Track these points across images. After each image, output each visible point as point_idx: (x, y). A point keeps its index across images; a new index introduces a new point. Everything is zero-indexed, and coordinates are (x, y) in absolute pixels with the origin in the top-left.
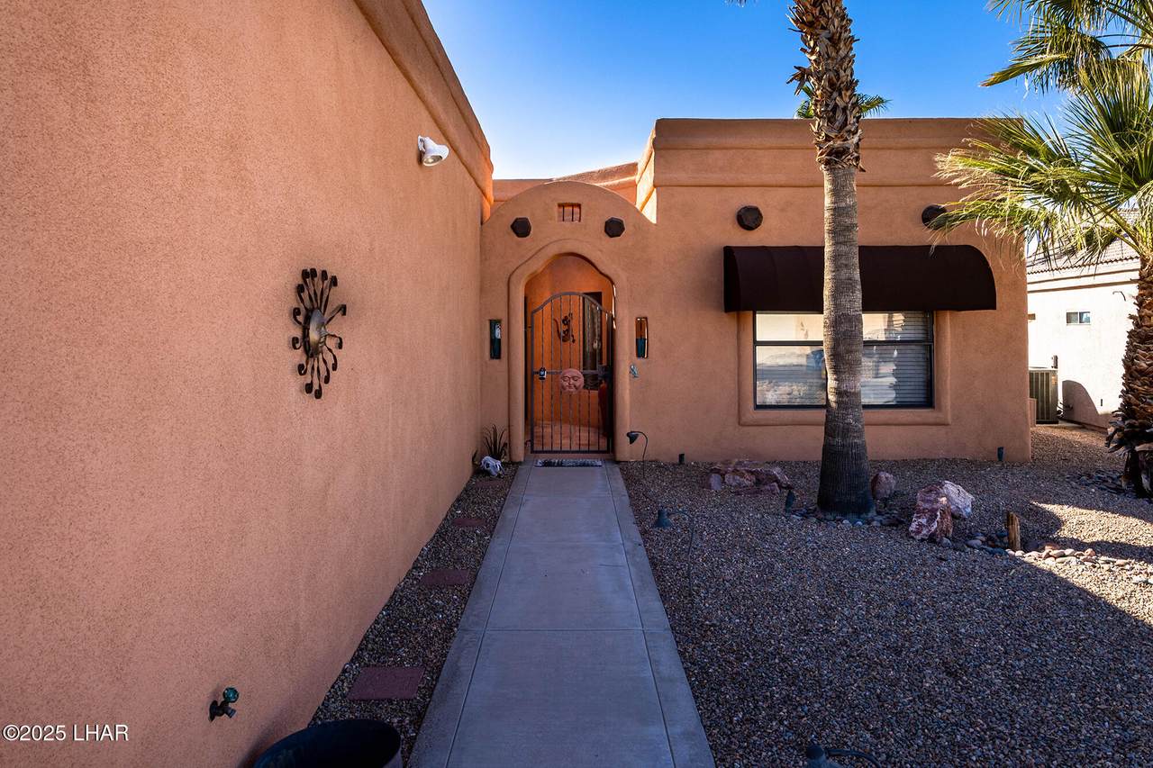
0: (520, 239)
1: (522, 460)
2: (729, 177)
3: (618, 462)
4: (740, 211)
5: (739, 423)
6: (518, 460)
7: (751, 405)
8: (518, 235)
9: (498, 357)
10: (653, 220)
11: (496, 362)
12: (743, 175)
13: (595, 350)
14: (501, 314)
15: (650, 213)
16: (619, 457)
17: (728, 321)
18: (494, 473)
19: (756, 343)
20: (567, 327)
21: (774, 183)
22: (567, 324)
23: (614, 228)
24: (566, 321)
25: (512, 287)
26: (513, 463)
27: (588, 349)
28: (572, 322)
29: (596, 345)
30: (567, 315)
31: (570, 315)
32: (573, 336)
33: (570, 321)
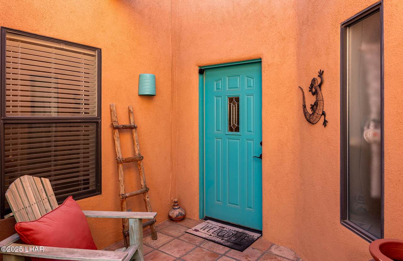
27: (354, 141)
28: (323, 87)
29: (370, 133)
30: (316, 76)
31: (321, 74)
32: (324, 114)
33: (320, 86)
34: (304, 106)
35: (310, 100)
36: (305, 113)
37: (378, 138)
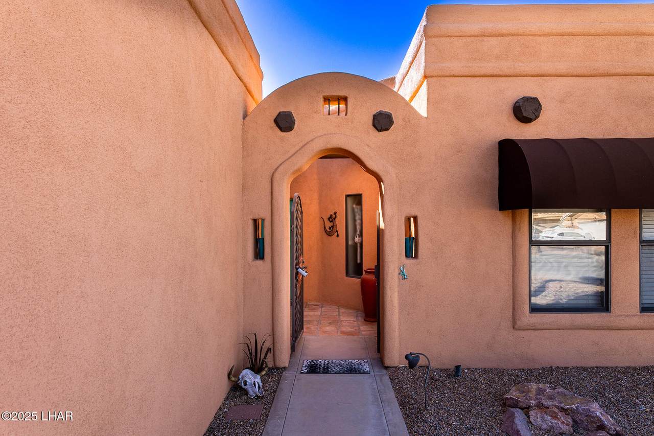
0: (284, 134)
1: (287, 365)
2: (505, 66)
3: (387, 368)
4: (517, 102)
5: (514, 328)
6: (282, 366)
7: (527, 308)
8: (281, 129)
9: (262, 258)
10: (423, 112)
11: (259, 262)
12: (521, 64)
13: (356, 244)
14: (263, 212)
15: (420, 105)
16: (388, 362)
17: (503, 220)
18: (251, 392)
19: (532, 243)
20: (331, 224)
21: (554, 72)
22: (332, 221)
23: (382, 122)
24: (332, 219)
25: (275, 184)
26: (278, 369)
27: (350, 243)
28: (336, 219)
29: (357, 239)
30: (332, 213)
31: (335, 213)
32: (337, 231)
33: (335, 219)
34: (325, 227)
35: (328, 224)
36: (326, 231)
37: (360, 241)
